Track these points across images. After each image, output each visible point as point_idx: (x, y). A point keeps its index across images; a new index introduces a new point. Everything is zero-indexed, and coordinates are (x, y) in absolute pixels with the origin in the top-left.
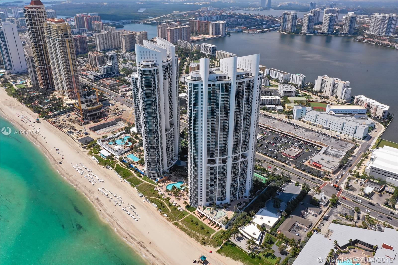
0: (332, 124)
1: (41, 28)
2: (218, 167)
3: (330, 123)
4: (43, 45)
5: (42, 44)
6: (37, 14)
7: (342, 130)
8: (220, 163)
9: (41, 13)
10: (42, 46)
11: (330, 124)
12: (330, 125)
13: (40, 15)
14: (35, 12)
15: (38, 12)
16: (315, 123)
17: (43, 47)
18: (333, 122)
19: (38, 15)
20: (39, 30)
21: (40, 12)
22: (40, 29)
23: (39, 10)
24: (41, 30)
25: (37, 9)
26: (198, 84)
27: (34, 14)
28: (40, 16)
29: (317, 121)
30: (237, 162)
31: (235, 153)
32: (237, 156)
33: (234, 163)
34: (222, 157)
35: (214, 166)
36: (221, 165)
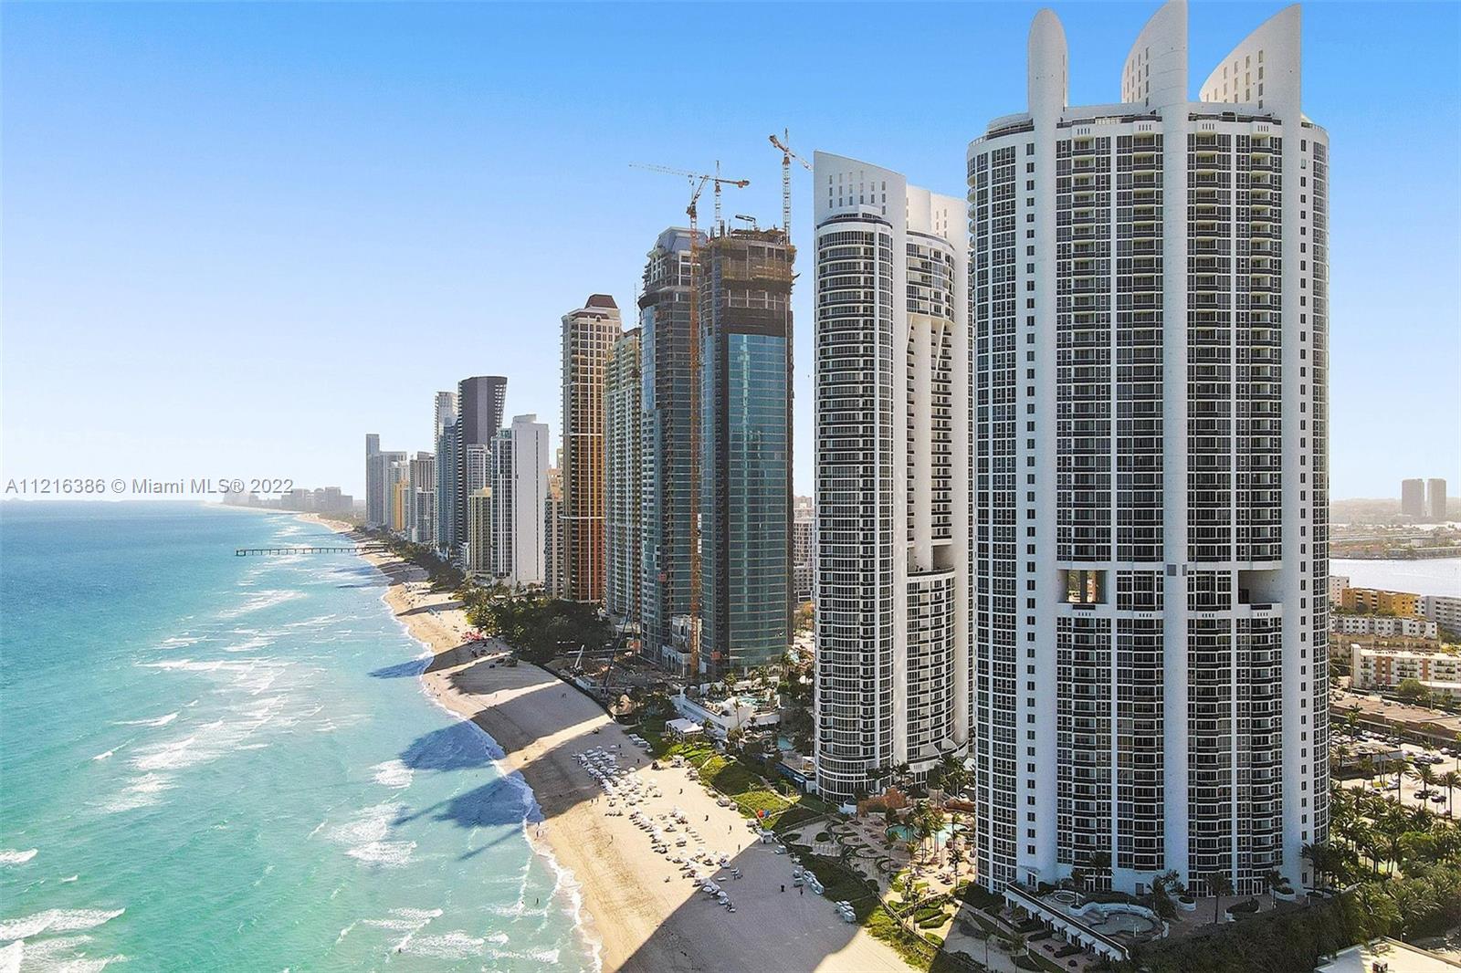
8: (1122, 601)
13: (605, 338)
14: (592, 327)
21: (605, 329)
25: (598, 319)
26: (1014, 150)
27: (589, 332)
28: (602, 342)
30: (1219, 615)
31: (1204, 554)
32: (1217, 576)
33: (1200, 615)
34: (1133, 566)
35: (1094, 614)
36: (1133, 615)
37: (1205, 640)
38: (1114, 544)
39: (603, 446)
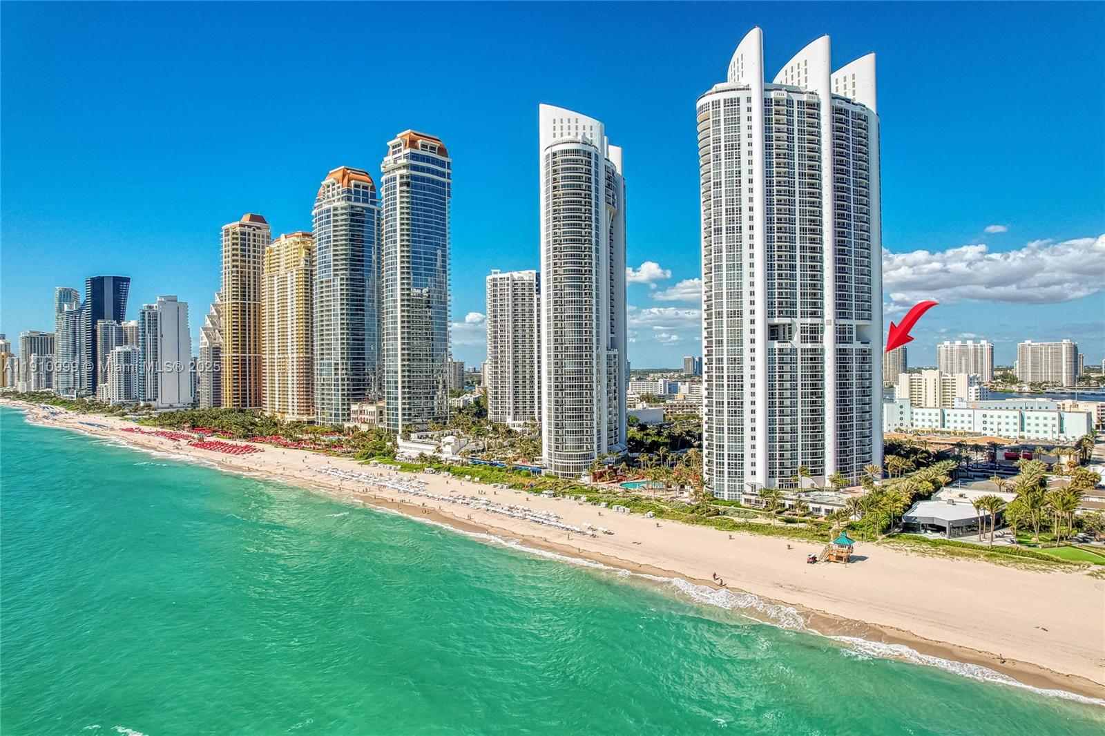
0: (992, 420)
1: (255, 268)
2: (799, 352)
3: (985, 419)
4: (252, 306)
5: (249, 304)
6: (252, 238)
7: (1022, 430)
8: (804, 340)
10: (249, 308)
11: (985, 422)
12: (985, 426)
13: (259, 241)
14: (249, 234)
15: (254, 235)
16: (945, 429)
17: (252, 310)
18: (992, 417)
19: (254, 241)
20: (249, 272)
21: (259, 236)
22: (252, 270)
23: (257, 232)
24: (255, 273)
25: (254, 230)
26: (738, 99)
27: (247, 237)
28: (257, 244)
29: (947, 424)
30: (848, 346)
31: (842, 315)
32: (847, 327)
33: (841, 346)
34: (809, 321)
35: (788, 346)
36: (809, 346)
37: (842, 357)
38: (798, 309)
39: (258, 310)
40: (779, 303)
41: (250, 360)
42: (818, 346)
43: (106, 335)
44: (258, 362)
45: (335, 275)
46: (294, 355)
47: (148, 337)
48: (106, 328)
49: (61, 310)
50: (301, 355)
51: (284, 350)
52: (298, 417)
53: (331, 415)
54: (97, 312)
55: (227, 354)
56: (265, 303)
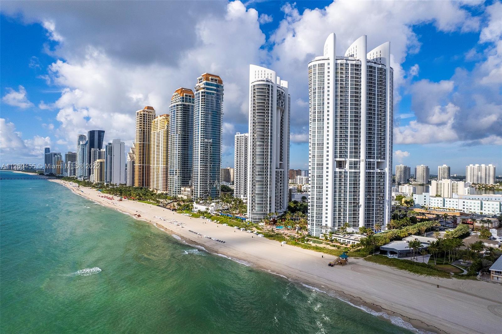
1: (149, 129)
2: (348, 173)
4: (147, 145)
6: (148, 116)
8: (351, 168)
9: (151, 116)
11: (464, 205)
12: (464, 207)
14: (147, 114)
16: (445, 208)
18: (467, 203)
20: (146, 131)
23: (150, 114)
24: (148, 131)
26: (324, 64)
27: (146, 116)
28: (150, 119)
29: (445, 205)
30: (372, 171)
31: (370, 157)
32: (372, 162)
33: (368, 171)
34: (353, 160)
35: (344, 170)
36: (353, 170)
37: (369, 176)
38: (349, 155)
39: (149, 145)
40: (339, 151)
41: (146, 167)
42: (358, 171)
43: (95, 154)
44: (149, 167)
45: (177, 133)
46: (162, 166)
47: (108, 156)
48: (95, 152)
49: (79, 144)
50: (164, 166)
51: (158, 164)
52: (162, 191)
53: (173, 192)
54: (92, 145)
55: (137, 165)
56: (152, 143)
